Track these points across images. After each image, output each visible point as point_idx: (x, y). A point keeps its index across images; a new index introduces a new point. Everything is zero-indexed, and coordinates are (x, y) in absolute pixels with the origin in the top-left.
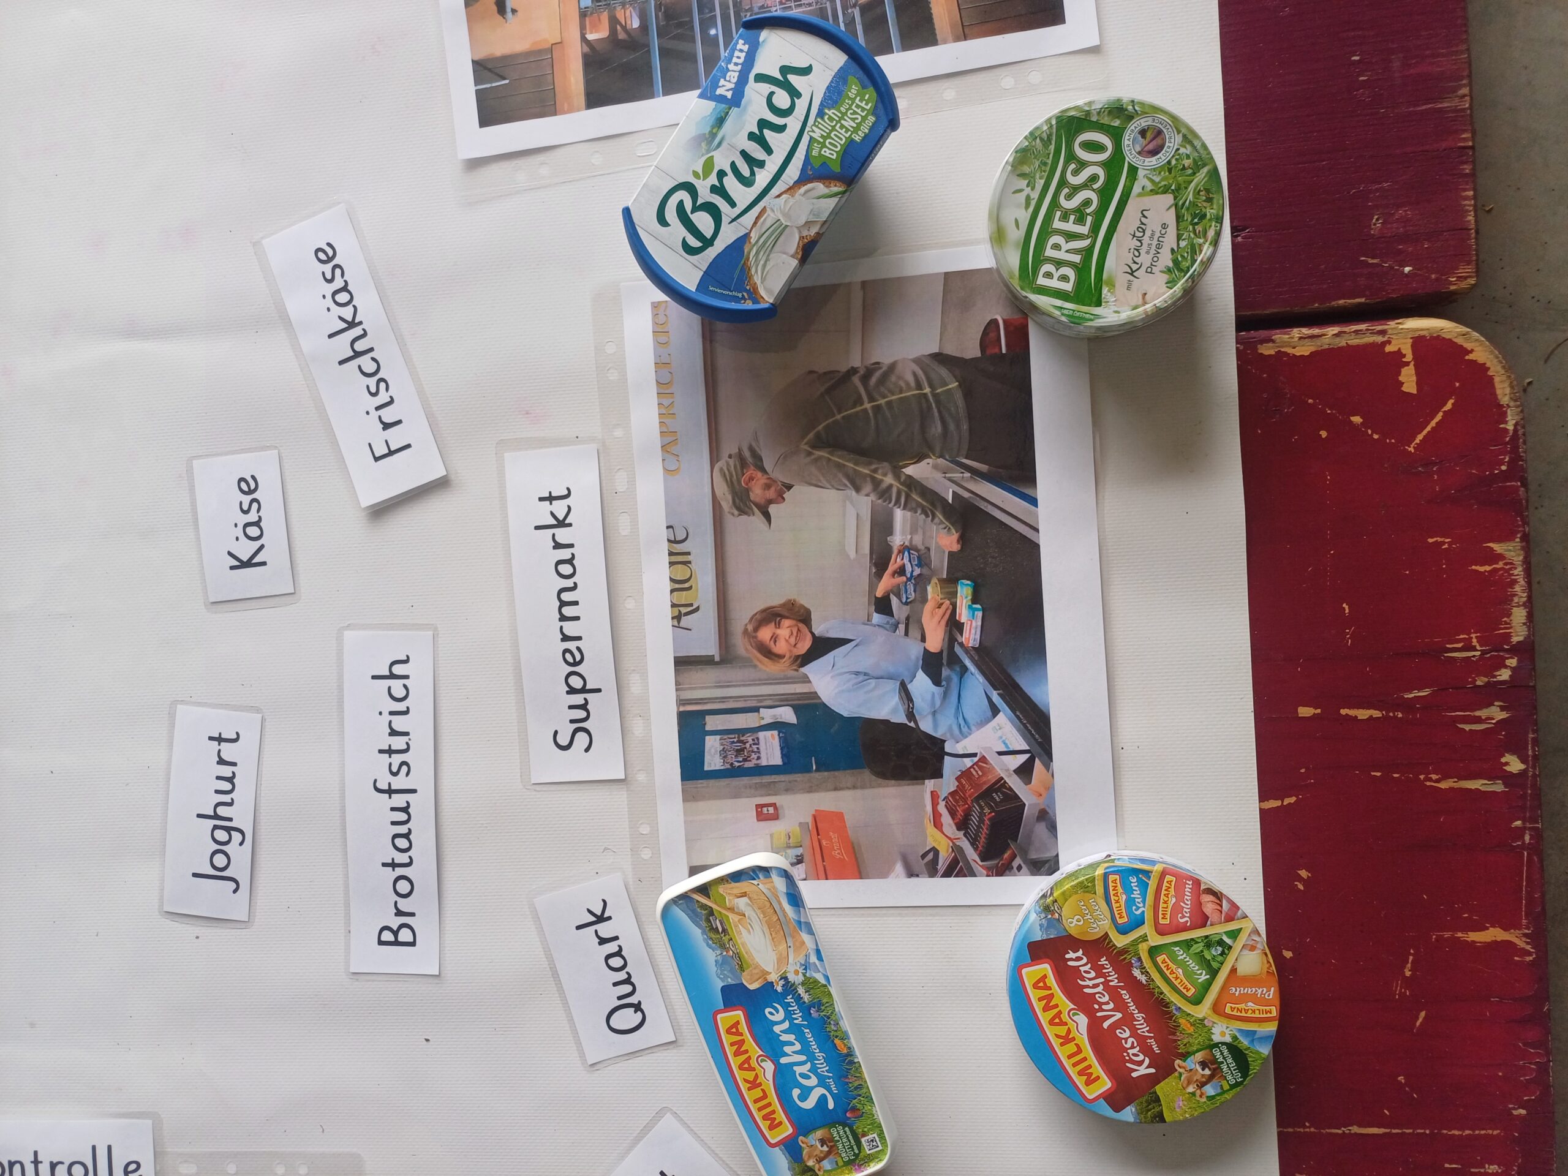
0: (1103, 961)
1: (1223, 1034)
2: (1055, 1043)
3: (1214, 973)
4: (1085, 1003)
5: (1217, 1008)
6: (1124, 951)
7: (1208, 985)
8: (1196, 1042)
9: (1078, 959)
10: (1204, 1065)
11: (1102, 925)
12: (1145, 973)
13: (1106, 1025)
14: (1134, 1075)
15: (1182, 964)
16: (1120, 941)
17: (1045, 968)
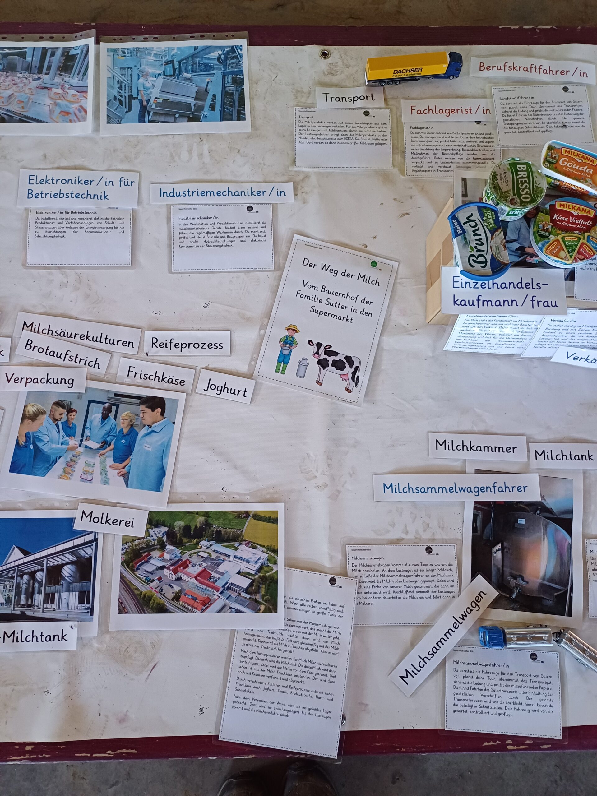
0: (585, 228)
1: (551, 238)
2: (574, 205)
3: (566, 246)
4: (578, 217)
5: (558, 241)
6: (584, 233)
7: (565, 244)
8: (554, 231)
9: (589, 223)
10: (548, 229)
11: (592, 234)
12: (576, 233)
13: (571, 217)
14: (556, 214)
15: (573, 242)
16: (587, 234)
17: (592, 216)
